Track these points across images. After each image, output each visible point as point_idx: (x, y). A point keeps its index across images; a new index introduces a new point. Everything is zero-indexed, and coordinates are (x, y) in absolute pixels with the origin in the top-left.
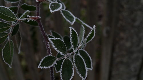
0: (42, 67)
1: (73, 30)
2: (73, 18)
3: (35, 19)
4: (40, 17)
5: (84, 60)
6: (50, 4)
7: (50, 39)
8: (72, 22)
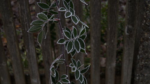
0: (59, 43)
1: (74, 28)
2: (77, 21)
3: (57, 20)
4: (60, 20)
5: (79, 43)
6: (66, 13)
7: (63, 31)
8: (76, 23)
